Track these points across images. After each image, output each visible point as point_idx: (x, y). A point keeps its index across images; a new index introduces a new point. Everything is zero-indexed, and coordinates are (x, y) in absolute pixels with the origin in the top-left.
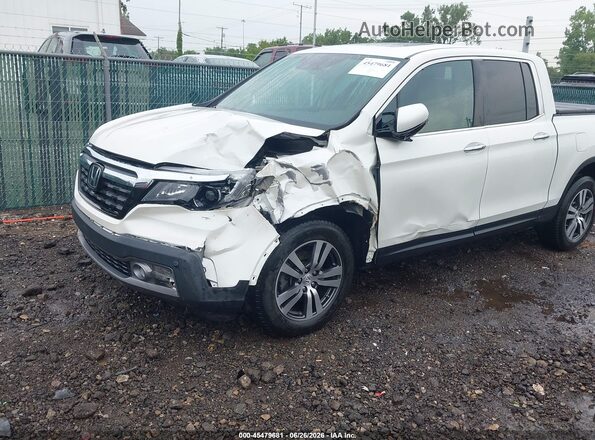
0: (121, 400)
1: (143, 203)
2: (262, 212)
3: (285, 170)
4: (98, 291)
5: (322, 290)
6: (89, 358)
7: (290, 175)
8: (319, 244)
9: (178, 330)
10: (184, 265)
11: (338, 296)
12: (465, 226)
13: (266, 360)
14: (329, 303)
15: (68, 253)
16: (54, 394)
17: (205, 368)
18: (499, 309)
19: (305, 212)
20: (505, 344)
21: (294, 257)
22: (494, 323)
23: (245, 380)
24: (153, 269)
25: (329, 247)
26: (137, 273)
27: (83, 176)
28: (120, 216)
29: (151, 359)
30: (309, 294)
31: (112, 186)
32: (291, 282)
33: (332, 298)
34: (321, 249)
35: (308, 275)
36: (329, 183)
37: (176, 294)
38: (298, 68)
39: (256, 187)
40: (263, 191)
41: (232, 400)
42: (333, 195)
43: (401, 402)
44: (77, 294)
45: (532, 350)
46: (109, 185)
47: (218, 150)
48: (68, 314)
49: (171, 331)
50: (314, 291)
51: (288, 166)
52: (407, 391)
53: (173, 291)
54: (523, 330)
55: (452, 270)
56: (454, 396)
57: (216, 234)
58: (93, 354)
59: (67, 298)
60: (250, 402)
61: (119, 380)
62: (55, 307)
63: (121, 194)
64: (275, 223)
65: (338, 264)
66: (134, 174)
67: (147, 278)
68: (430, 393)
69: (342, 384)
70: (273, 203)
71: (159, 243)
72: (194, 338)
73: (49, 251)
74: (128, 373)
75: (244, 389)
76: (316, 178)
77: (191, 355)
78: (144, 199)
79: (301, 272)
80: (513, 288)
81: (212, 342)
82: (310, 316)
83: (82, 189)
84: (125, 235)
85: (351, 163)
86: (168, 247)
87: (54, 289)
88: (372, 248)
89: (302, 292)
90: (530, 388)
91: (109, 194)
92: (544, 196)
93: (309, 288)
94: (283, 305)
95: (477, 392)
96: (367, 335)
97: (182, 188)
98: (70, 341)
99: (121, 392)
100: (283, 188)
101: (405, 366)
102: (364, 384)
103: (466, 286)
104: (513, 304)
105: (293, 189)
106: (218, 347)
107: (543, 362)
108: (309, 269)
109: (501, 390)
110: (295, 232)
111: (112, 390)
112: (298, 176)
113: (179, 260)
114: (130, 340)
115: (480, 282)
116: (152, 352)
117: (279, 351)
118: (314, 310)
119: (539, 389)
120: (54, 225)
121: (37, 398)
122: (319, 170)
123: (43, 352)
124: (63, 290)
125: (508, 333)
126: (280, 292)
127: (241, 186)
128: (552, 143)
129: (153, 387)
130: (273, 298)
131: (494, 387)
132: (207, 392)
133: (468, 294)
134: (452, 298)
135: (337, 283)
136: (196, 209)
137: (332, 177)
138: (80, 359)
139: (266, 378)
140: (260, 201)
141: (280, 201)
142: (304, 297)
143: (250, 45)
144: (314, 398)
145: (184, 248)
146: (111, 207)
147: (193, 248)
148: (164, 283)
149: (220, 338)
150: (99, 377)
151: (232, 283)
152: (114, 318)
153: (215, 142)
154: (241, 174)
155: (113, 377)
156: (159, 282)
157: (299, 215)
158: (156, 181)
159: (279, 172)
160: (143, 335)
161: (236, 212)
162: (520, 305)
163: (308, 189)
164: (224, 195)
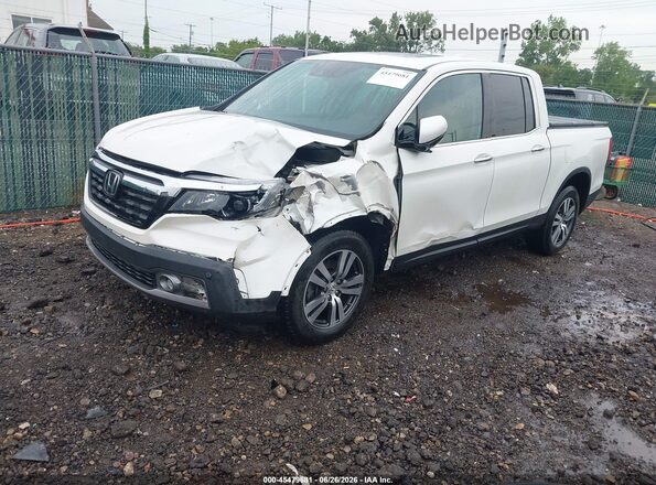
0: (159, 416)
1: (170, 212)
2: (292, 222)
3: (315, 180)
4: (108, 302)
5: (344, 298)
6: (115, 373)
7: (319, 185)
8: (345, 253)
9: (202, 341)
10: (217, 276)
11: (359, 303)
12: (471, 234)
13: (295, 369)
14: (350, 310)
15: (68, 261)
16: (86, 413)
17: (237, 379)
18: (503, 312)
19: (334, 222)
20: (513, 346)
21: (322, 267)
22: (500, 326)
23: (281, 391)
24: (182, 281)
25: (354, 256)
26: (163, 284)
27: (94, 183)
28: (145, 225)
29: (180, 372)
30: (333, 302)
31: (133, 195)
32: (317, 290)
33: (353, 305)
34: (346, 258)
35: (333, 284)
36: (358, 194)
37: (207, 306)
38: (312, 74)
39: (285, 197)
40: (292, 201)
41: (270, 411)
42: (361, 205)
43: (431, 407)
44: (87, 305)
45: (538, 351)
46: (130, 193)
47: (246, 159)
48: (82, 328)
49: (195, 342)
50: (338, 299)
51: (318, 176)
52: (435, 395)
53: (204, 303)
54: (527, 332)
55: (452, 274)
56: (478, 397)
57: (245, 244)
58: (118, 368)
59: (76, 309)
60: (289, 412)
61: (152, 396)
62: (66, 320)
63: (145, 202)
64: (305, 233)
65: (360, 272)
66: (160, 183)
67: (176, 290)
68: (456, 396)
69: (373, 391)
70: (303, 213)
71: (189, 254)
72: (219, 349)
73: (46, 259)
74: (160, 388)
75: (280, 399)
76: (345, 188)
77: (220, 367)
78: (170, 209)
79: (327, 282)
80: (511, 291)
81: (239, 353)
82: (334, 323)
83: (94, 197)
84: (151, 245)
85: (376, 174)
86: (199, 259)
87: (61, 300)
88: (391, 256)
89: (327, 301)
90: (544, 388)
91: (129, 202)
92: (536, 205)
93: (334, 296)
94: (310, 315)
95: (499, 393)
96: (385, 340)
97: (211, 197)
98: (92, 356)
99: (156, 408)
100: (313, 198)
101: (428, 371)
102: (394, 389)
103: (467, 290)
104: (514, 307)
105: (322, 200)
106: (246, 358)
107: (551, 362)
108: (334, 278)
109: (519, 391)
110: (324, 242)
111: (147, 406)
112: (328, 186)
113: (211, 271)
114: (154, 353)
115: (480, 287)
116: (181, 365)
117: (306, 360)
118: (337, 317)
119: (552, 388)
120: (45, 231)
121: (69, 419)
122: (349, 180)
123: (64, 368)
124: (71, 301)
125: (514, 335)
126: (307, 302)
127: (271, 196)
128: (545, 154)
129: (188, 402)
130: (301, 308)
131: (513, 388)
132: (244, 404)
133: (471, 299)
134: (456, 303)
135: (358, 291)
136: (224, 219)
137: (360, 188)
138: (106, 374)
139: (301, 387)
140: (290, 212)
141: (310, 211)
142: (330, 305)
143: (219, 44)
144: (350, 406)
145: (215, 259)
146: (132, 216)
147: (224, 259)
148: (194, 295)
149: (246, 348)
150: (130, 393)
151: (264, 293)
152: (133, 330)
153: (243, 150)
154: (271, 184)
155: (146, 393)
156: (187, 293)
157: (329, 225)
158: (184, 190)
159: (310, 181)
160: (167, 347)
161: (266, 222)
162: (519, 308)
163: (337, 199)
164: (253, 204)
